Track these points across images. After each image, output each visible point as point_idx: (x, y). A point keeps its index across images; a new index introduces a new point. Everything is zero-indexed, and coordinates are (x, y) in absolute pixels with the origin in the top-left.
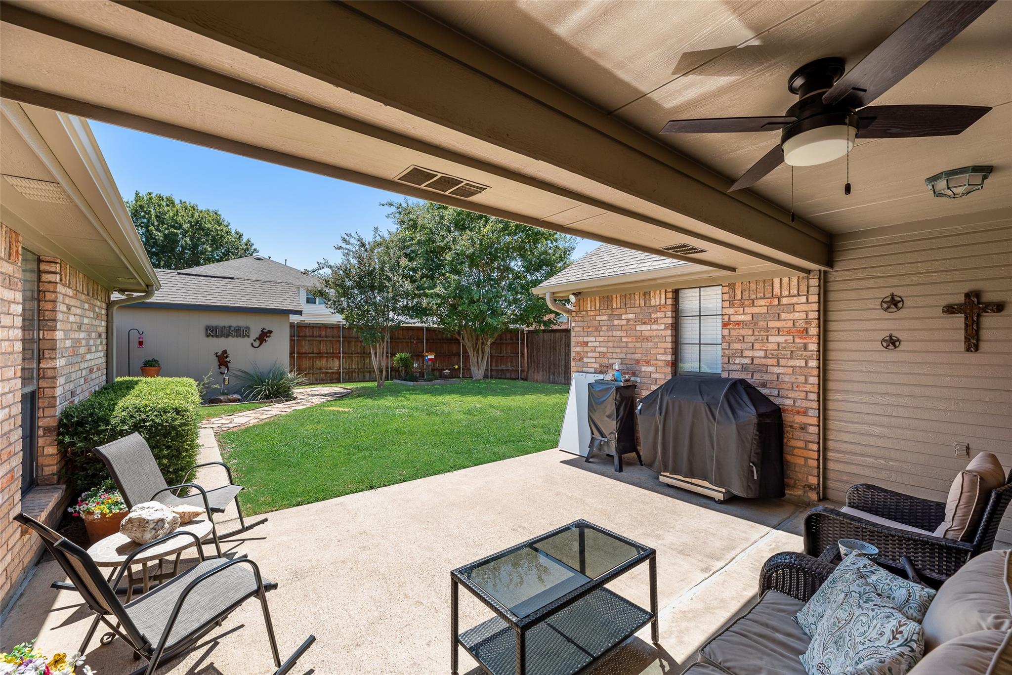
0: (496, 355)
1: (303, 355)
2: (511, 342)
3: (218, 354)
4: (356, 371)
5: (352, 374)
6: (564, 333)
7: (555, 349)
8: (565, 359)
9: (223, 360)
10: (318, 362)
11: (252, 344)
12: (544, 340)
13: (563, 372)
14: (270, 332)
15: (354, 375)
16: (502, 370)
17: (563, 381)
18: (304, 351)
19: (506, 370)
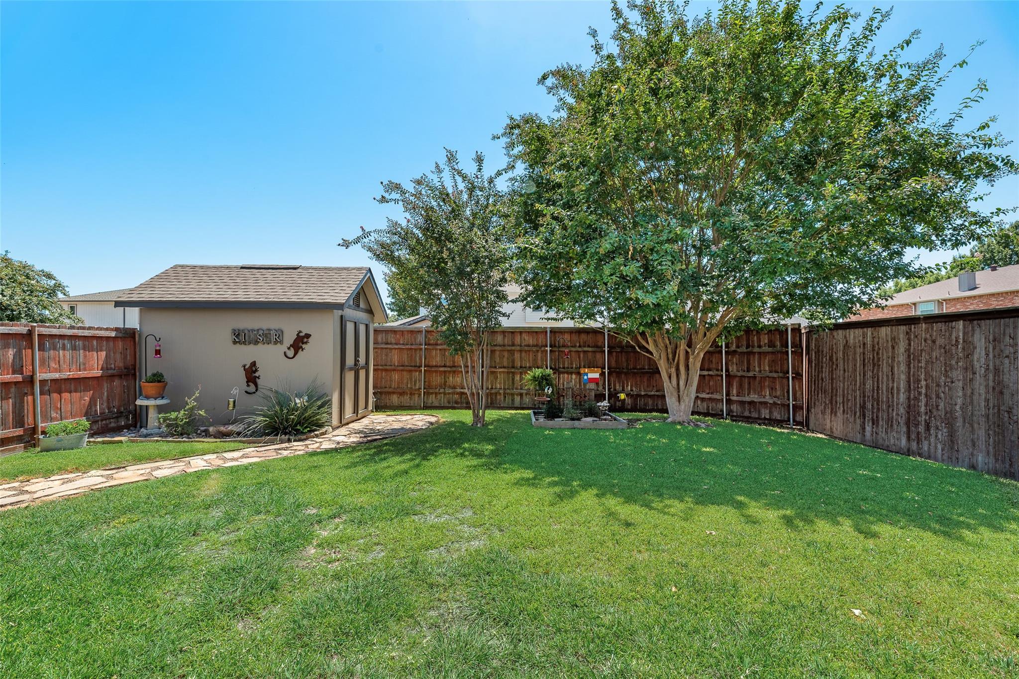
0: (739, 374)
1: (433, 369)
2: (770, 349)
3: (247, 367)
4: (502, 391)
5: (496, 396)
6: (903, 328)
7: (876, 364)
8: (909, 389)
9: (251, 374)
10: (451, 378)
11: (285, 353)
12: (846, 346)
13: (902, 421)
14: (308, 336)
15: (498, 397)
16: (751, 403)
17: (904, 442)
18: (434, 364)
19: (761, 403)
